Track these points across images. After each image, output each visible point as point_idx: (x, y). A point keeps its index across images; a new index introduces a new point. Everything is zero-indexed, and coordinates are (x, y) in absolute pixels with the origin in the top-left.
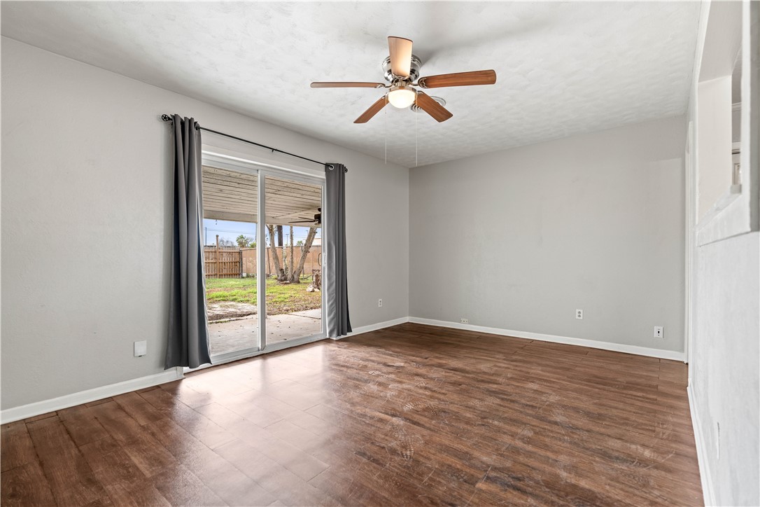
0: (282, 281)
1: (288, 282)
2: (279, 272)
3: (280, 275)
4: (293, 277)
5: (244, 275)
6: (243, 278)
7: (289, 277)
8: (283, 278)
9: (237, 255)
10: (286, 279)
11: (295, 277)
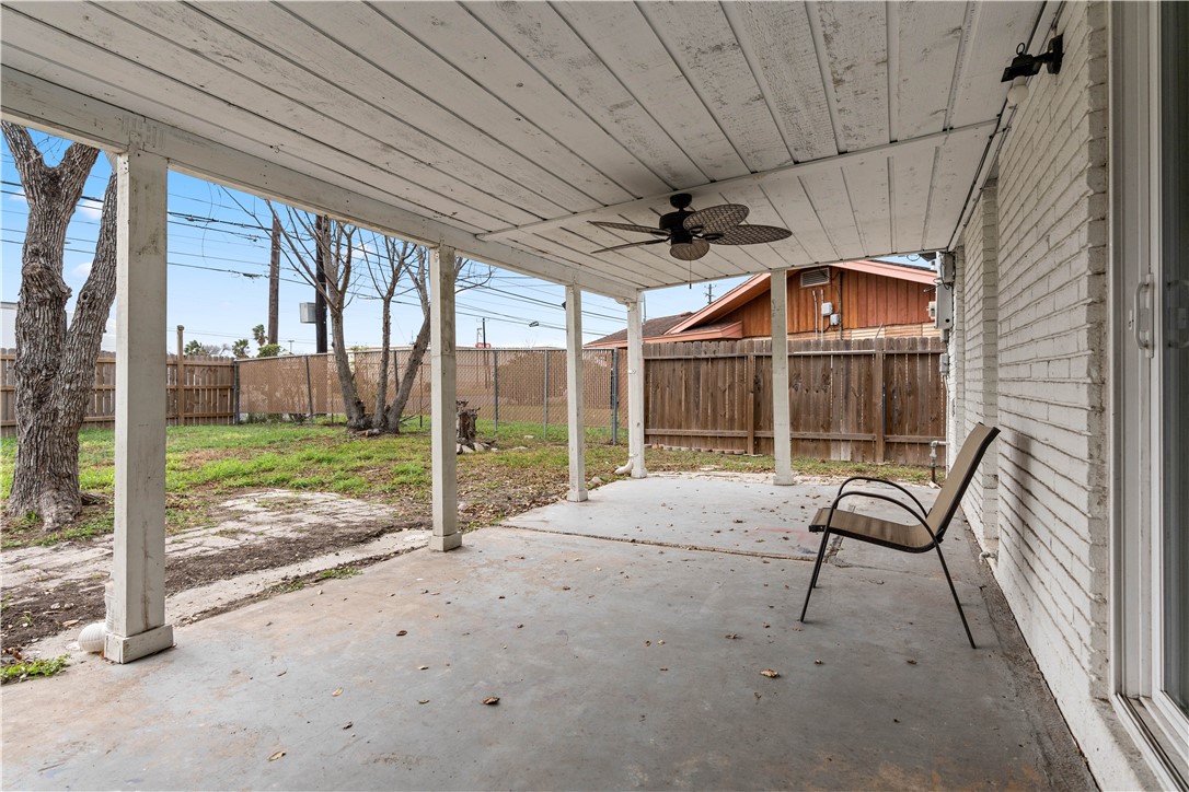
0: (358, 428)
1: (376, 431)
2: (354, 409)
3: (355, 416)
4: (385, 419)
5: (244, 417)
6: (240, 423)
7: (377, 419)
8: (362, 422)
9: (227, 372)
10: (368, 425)
11: (391, 419)
